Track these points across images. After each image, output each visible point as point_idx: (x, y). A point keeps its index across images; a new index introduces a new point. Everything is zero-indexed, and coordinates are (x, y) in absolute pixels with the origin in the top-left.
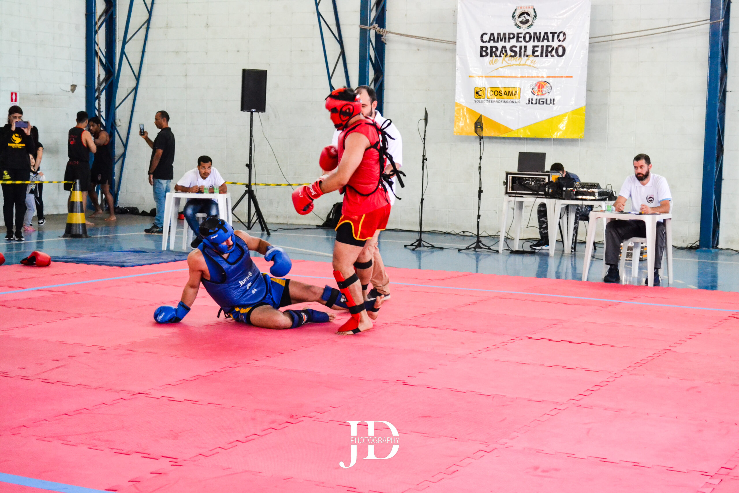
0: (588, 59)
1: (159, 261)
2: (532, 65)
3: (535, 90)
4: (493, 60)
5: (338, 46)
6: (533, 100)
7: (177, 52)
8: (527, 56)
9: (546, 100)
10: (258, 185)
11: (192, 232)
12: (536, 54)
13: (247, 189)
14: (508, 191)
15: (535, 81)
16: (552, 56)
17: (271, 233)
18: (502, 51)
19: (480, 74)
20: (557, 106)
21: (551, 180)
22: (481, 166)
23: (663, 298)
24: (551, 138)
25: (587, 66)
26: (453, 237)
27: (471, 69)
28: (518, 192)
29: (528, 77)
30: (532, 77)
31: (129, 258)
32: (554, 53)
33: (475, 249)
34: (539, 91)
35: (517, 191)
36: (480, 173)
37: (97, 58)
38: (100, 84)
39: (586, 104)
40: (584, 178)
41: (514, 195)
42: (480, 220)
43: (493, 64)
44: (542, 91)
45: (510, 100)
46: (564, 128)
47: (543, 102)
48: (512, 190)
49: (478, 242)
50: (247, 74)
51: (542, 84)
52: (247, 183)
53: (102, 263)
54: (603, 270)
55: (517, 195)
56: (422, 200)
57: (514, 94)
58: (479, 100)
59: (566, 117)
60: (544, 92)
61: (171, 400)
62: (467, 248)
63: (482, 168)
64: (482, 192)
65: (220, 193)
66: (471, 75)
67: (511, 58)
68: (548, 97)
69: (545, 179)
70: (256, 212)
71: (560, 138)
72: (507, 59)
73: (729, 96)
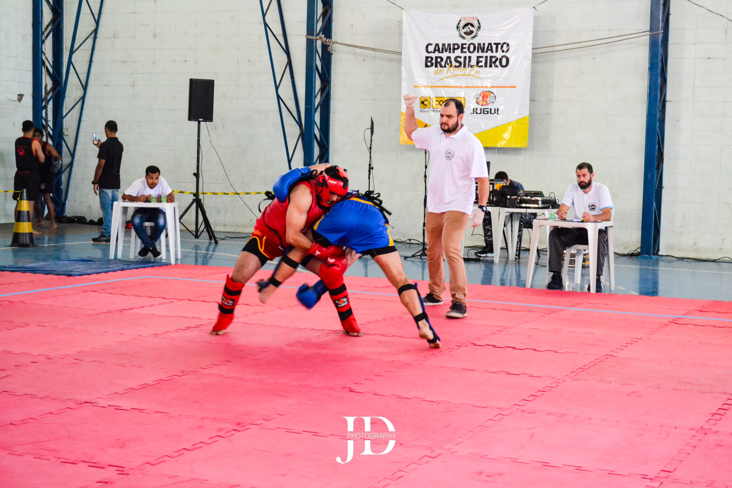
0: (532, 69)
1: (106, 270)
2: (476, 75)
3: (480, 100)
4: (437, 71)
5: (285, 56)
6: (478, 109)
7: (124, 62)
8: (472, 66)
9: (491, 109)
10: (206, 194)
12: (480, 64)
13: (195, 198)
15: (479, 91)
16: (496, 66)
17: (218, 242)
18: (446, 61)
19: (425, 84)
20: (501, 116)
21: (495, 188)
23: (605, 304)
24: (495, 147)
25: (530, 77)
26: (400, 245)
27: (416, 79)
29: (472, 87)
30: (477, 87)
31: (77, 267)
32: (498, 63)
33: (421, 257)
34: (483, 101)
36: (425, 182)
37: (45, 68)
38: (47, 94)
39: (530, 114)
40: (528, 187)
43: (438, 75)
44: (486, 101)
46: (508, 137)
47: (488, 112)
49: (424, 249)
50: (194, 84)
51: (486, 94)
52: (195, 191)
53: (50, 272)
54: (546, 277)
58: (424, 109)
59: (510, 126)
60: (488, 102)
61: (118, 408)
62: (413, 256)
65: (167, 202)
66: (416, 85)
67: (455, 68)
68: (492, 106)
70: (203, 220)
71: (504, 147)
72: (451, 69)
73: (668, 105)
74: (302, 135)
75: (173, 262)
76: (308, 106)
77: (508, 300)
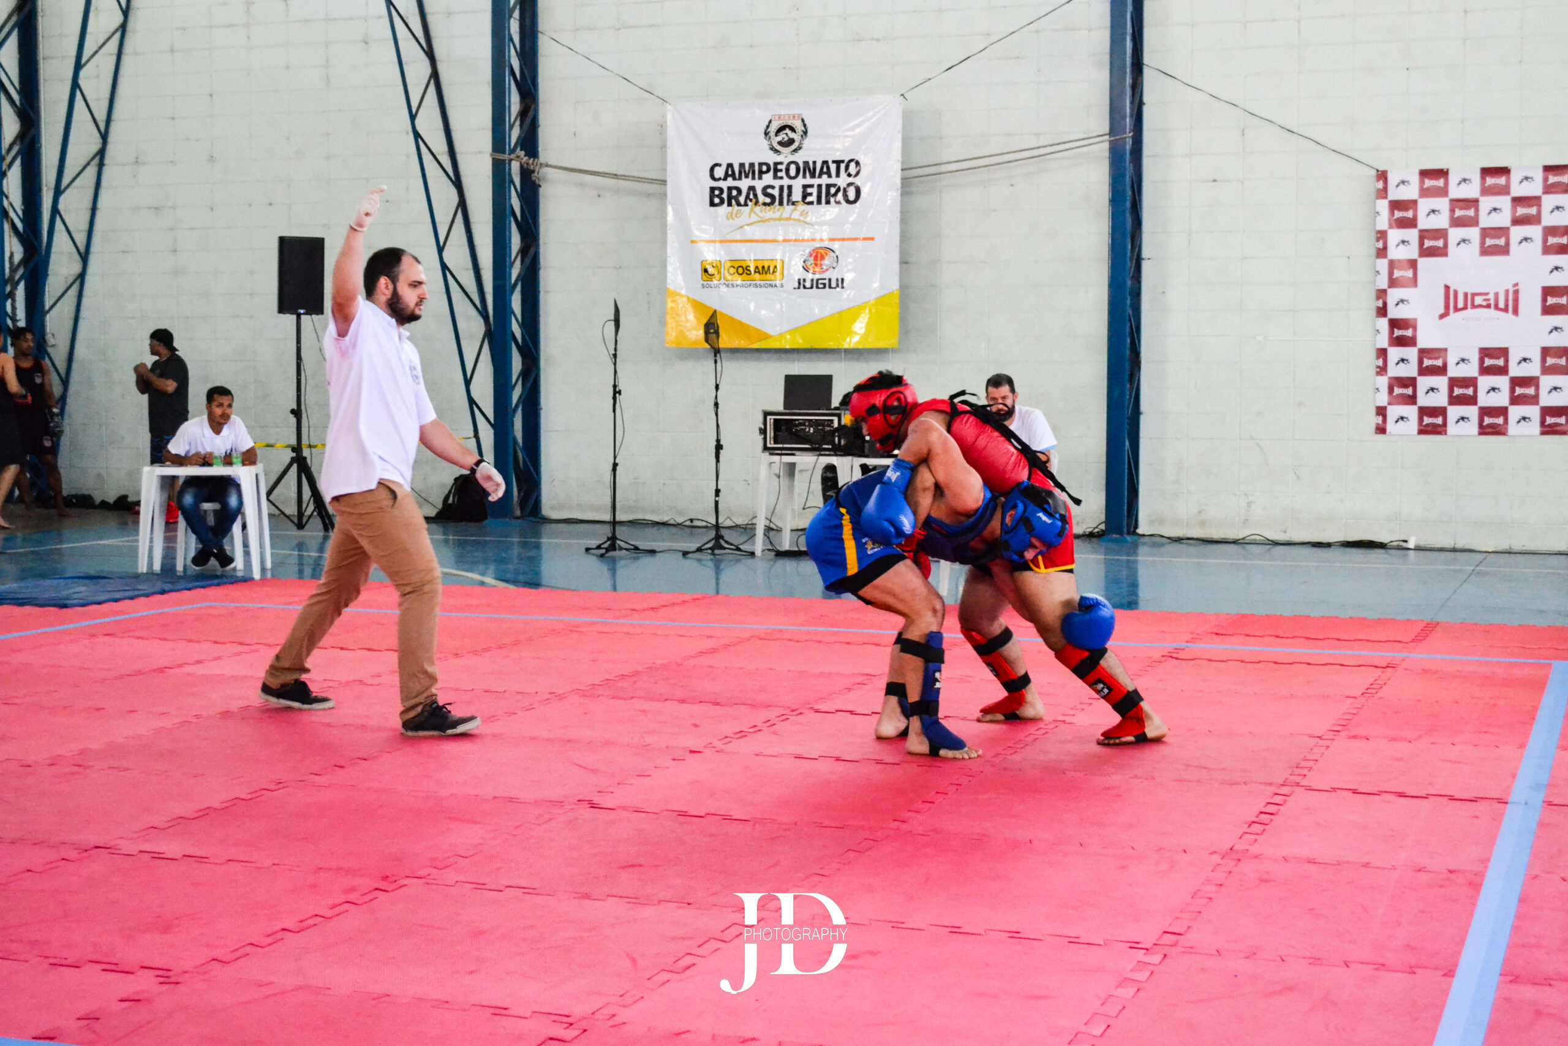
0: (902, 206)
1: (131, 594)
2: (802, 218)
3: (809, 264)
4: (733, 210)
5: (454, 192)
6: (807, 281)
7: (157, 208)
8: (793, 203)
9: (830, 280)
10: (315, 447)
11: (193, 538)
12: (809, 199)
13: (294, 455)
14: (769, 445)
15: (808, 248)
16: (838, 203)
18: (747, 197)
19: (710, 237)
20: (848, 292)
21: (843, 423)
22: (719, 402)
24: (840, 347)
25: (899, 219)
26: (673, 530)
27: (693, 228)
28: (785, 446)
29: (796, 240)
30: (803, 240)
31: (76, 589)
32: (840, 196)
33: (713, 551)
34: (816, 265)
35: (783, 444)
36: (717, 414)
37: (7, 222)
38: (13, 270)
39: (900, 286)
41: (779, 452)
42: (720, 499)
43: (734, 220)
44: (821, 265)
45: (765, 282)
46: (863, 330)
47: (824, 284)
48: (775, 443)
49: (718, 537)
50: (285, 244)
51: (821, 253)
52: (293, 441)
53: (26, 601)
55: (783, 452)
56: (615, 465)
57: (771, 271)
58: (709, 283)
59: (865, 309)
60: (825, 267)
61: (157, 856)
62: (699, 550)
63: (719, 406)
64: (722, 449)
65: (244, 464)
66: (694, 239)
67: (764, 207)
68: (833, 275)
69: (832, 421)
70: (312, 496)
71: (856, 347)
72: (758, 209)
73: (1146, 266)
74: (489, 335)
75: (257, 575)
76: (499, 282)
77: (872, 627)
